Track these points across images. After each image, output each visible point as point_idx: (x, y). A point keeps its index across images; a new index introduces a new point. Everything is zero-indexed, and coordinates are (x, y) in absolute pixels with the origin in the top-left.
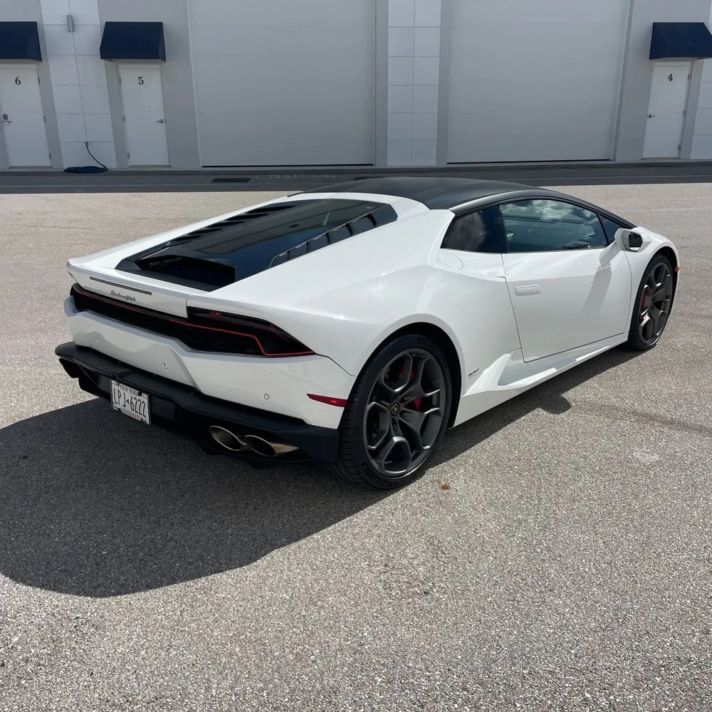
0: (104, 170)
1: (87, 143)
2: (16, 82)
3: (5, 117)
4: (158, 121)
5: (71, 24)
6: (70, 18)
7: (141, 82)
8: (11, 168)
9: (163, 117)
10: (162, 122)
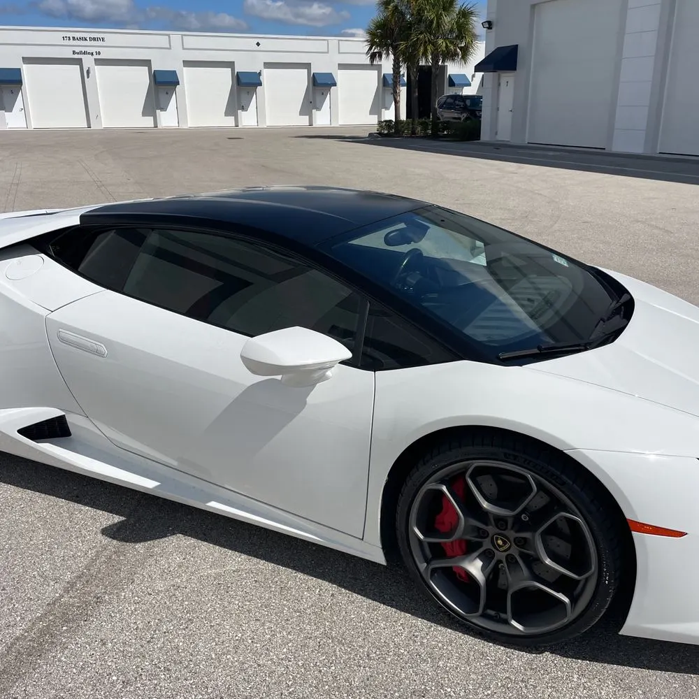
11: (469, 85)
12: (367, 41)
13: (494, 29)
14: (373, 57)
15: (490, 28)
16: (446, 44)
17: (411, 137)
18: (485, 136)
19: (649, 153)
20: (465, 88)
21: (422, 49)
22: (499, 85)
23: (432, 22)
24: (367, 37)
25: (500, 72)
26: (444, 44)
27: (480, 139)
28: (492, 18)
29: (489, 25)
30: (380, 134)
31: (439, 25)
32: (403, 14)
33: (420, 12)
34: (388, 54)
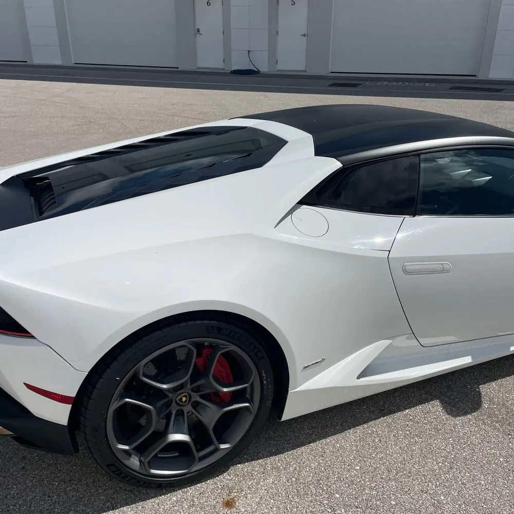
0: (257, 72)
1: (249, 51)
2: (208, 3)
3: (198, 30)
4: (302, 35)
7: (293, 3)
8: (199, 68)
9: (305, 32)
10: (304, 36)
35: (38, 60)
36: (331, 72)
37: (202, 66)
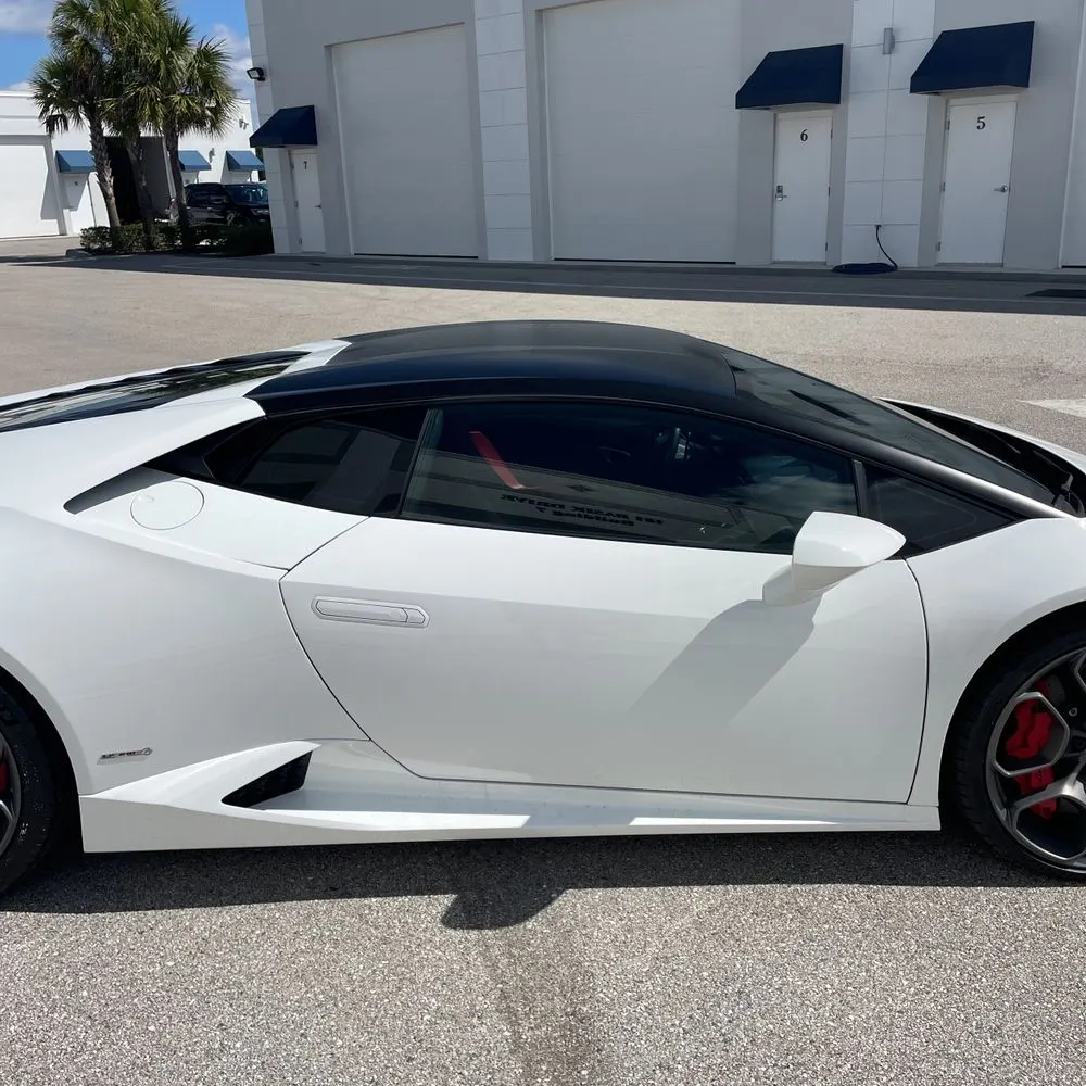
0: (894, 268)
1: (878, 227)
2: (802, 137)
3: (780, 190)
4: (996, 190)
5: (891, 42)
6: (888, 31)
7: (981, 125)
8: (774, 262)
9: (1006, 183)
10: (1003, 190)
11: (209, 168)
12: (36, 97)
13: (268, 81)
14: (51, 124)
15: (261, 79)
16: (187, 102)
17: (147, 253)
18: (281, 245)
19: (541, 260)
20: (201, 172)
21: (147, 111)
22: (292, 166)
23: (157, 67)
24: (35, 91)
25: (289, 147)
26: (184, 105)
27: (273, 252)
28: (264, 63)
29: (260, 74)
30: (88, 249)
31: (169, 72)
32: (99, 56)
33: (132, 50)
34: (78, 119)
35: (497, 254)
36: (1063, 267)
37: (782, 259)
